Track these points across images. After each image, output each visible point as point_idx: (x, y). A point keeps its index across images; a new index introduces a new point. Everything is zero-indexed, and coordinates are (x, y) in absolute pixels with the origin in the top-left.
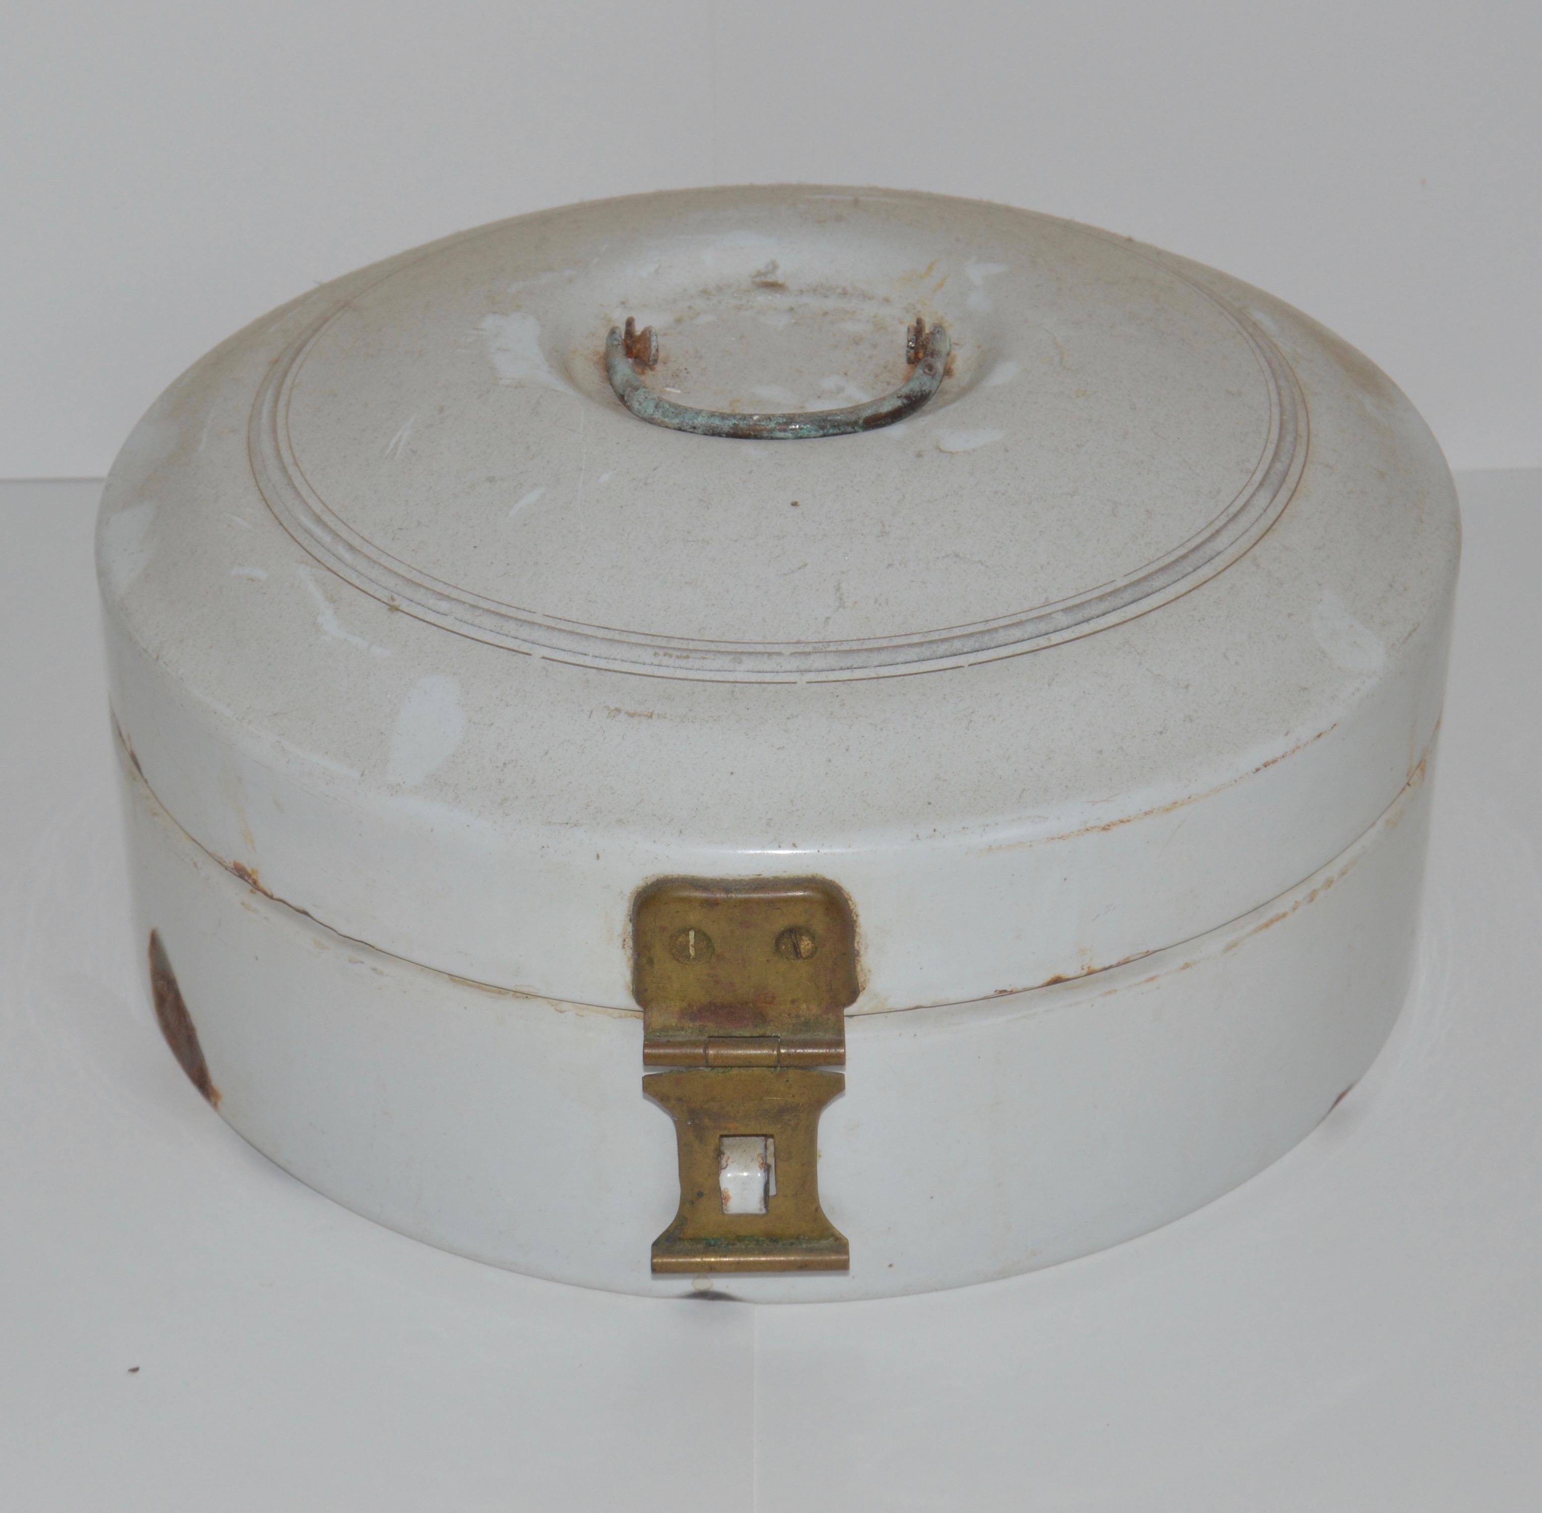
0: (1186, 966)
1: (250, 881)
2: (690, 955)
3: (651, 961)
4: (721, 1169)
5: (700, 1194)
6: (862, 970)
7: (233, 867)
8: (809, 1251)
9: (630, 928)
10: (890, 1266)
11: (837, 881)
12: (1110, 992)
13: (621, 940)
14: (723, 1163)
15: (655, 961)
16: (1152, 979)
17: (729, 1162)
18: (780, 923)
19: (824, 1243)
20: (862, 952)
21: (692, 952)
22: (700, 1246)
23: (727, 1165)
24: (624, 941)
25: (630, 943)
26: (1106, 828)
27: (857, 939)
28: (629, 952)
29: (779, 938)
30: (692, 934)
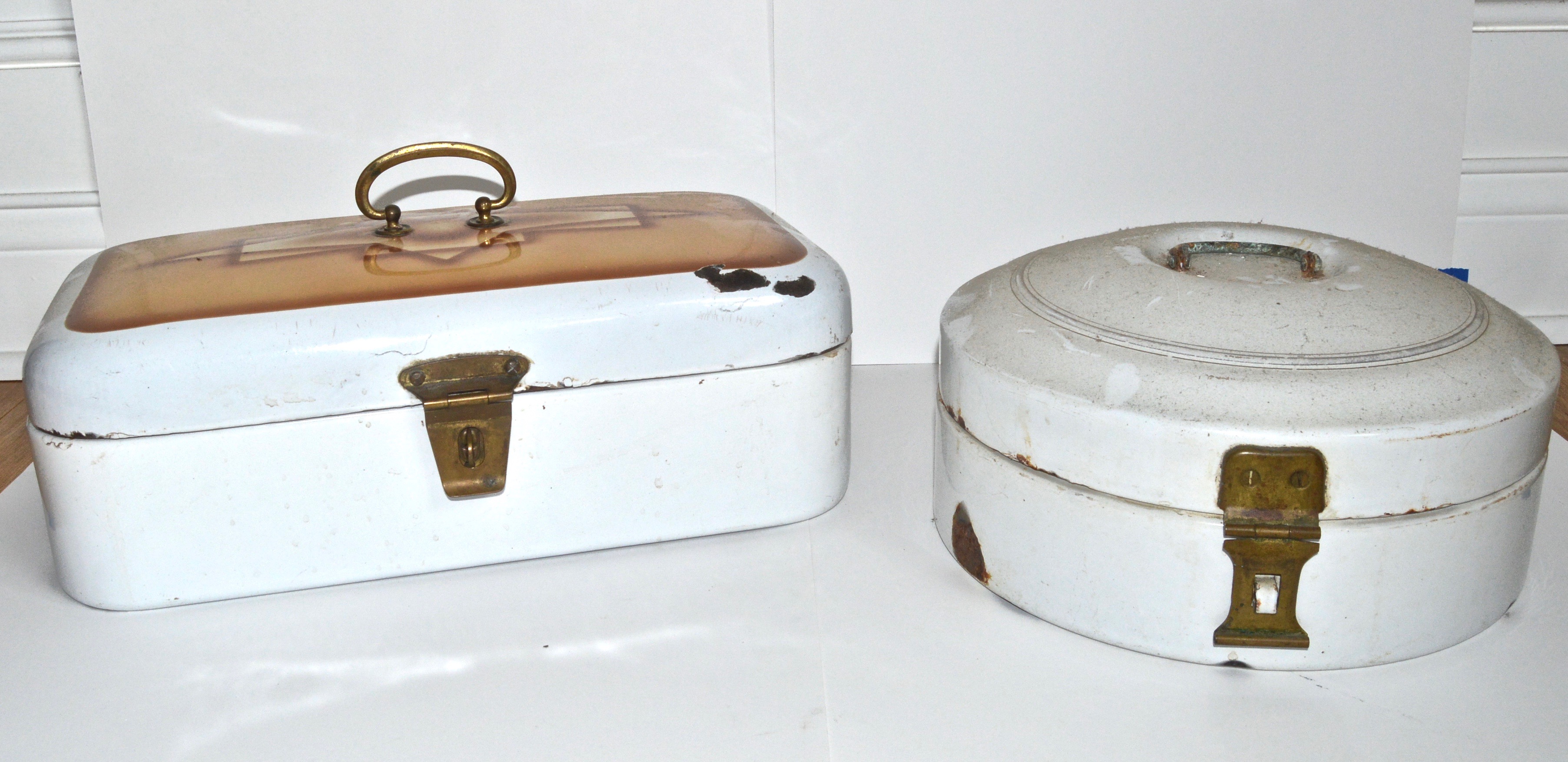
0: (1466, 513)
1: (1025, 463)
2: (1249, 483)
3: (1230, 486)
4: (1257, 589)
5: (1242, 605)
6: (1327, 496)
7: (1016, 457)
8: (1290, 638)
9: (1220, 471)
10: (1323, 652)
11: (1320, 450)
12: (1434, 520)
13: (1215, 477)
14: (1258, 587)
15: (1232, 486)
16: (1452, 517)
17: (1260, 587)
18: (1294, 468)
19: (1296, 634)
20: (1328, 487)
21: (1250, 483)
22: (1238, 633)
23: (1259, 588)
24: (1216, 477)
25: (1219, 479)
26: (1440, 436)
27: (1326, 480)
28: (1218, 483)
29: (1292, 475)
30: (1251, 473)
